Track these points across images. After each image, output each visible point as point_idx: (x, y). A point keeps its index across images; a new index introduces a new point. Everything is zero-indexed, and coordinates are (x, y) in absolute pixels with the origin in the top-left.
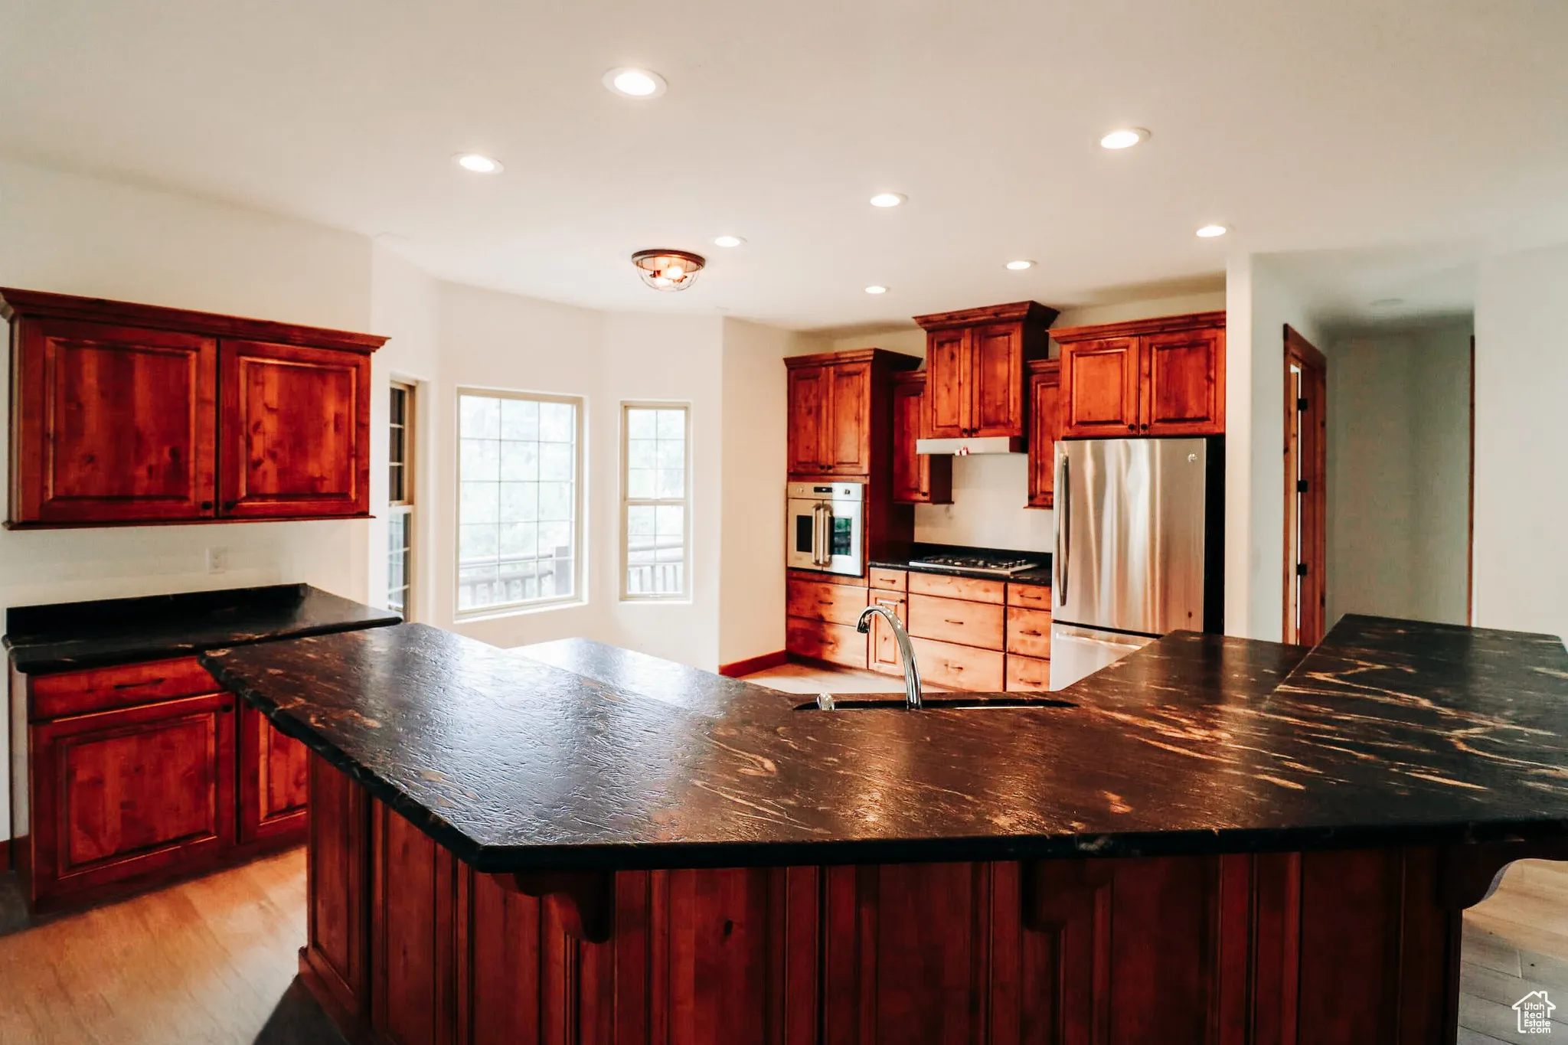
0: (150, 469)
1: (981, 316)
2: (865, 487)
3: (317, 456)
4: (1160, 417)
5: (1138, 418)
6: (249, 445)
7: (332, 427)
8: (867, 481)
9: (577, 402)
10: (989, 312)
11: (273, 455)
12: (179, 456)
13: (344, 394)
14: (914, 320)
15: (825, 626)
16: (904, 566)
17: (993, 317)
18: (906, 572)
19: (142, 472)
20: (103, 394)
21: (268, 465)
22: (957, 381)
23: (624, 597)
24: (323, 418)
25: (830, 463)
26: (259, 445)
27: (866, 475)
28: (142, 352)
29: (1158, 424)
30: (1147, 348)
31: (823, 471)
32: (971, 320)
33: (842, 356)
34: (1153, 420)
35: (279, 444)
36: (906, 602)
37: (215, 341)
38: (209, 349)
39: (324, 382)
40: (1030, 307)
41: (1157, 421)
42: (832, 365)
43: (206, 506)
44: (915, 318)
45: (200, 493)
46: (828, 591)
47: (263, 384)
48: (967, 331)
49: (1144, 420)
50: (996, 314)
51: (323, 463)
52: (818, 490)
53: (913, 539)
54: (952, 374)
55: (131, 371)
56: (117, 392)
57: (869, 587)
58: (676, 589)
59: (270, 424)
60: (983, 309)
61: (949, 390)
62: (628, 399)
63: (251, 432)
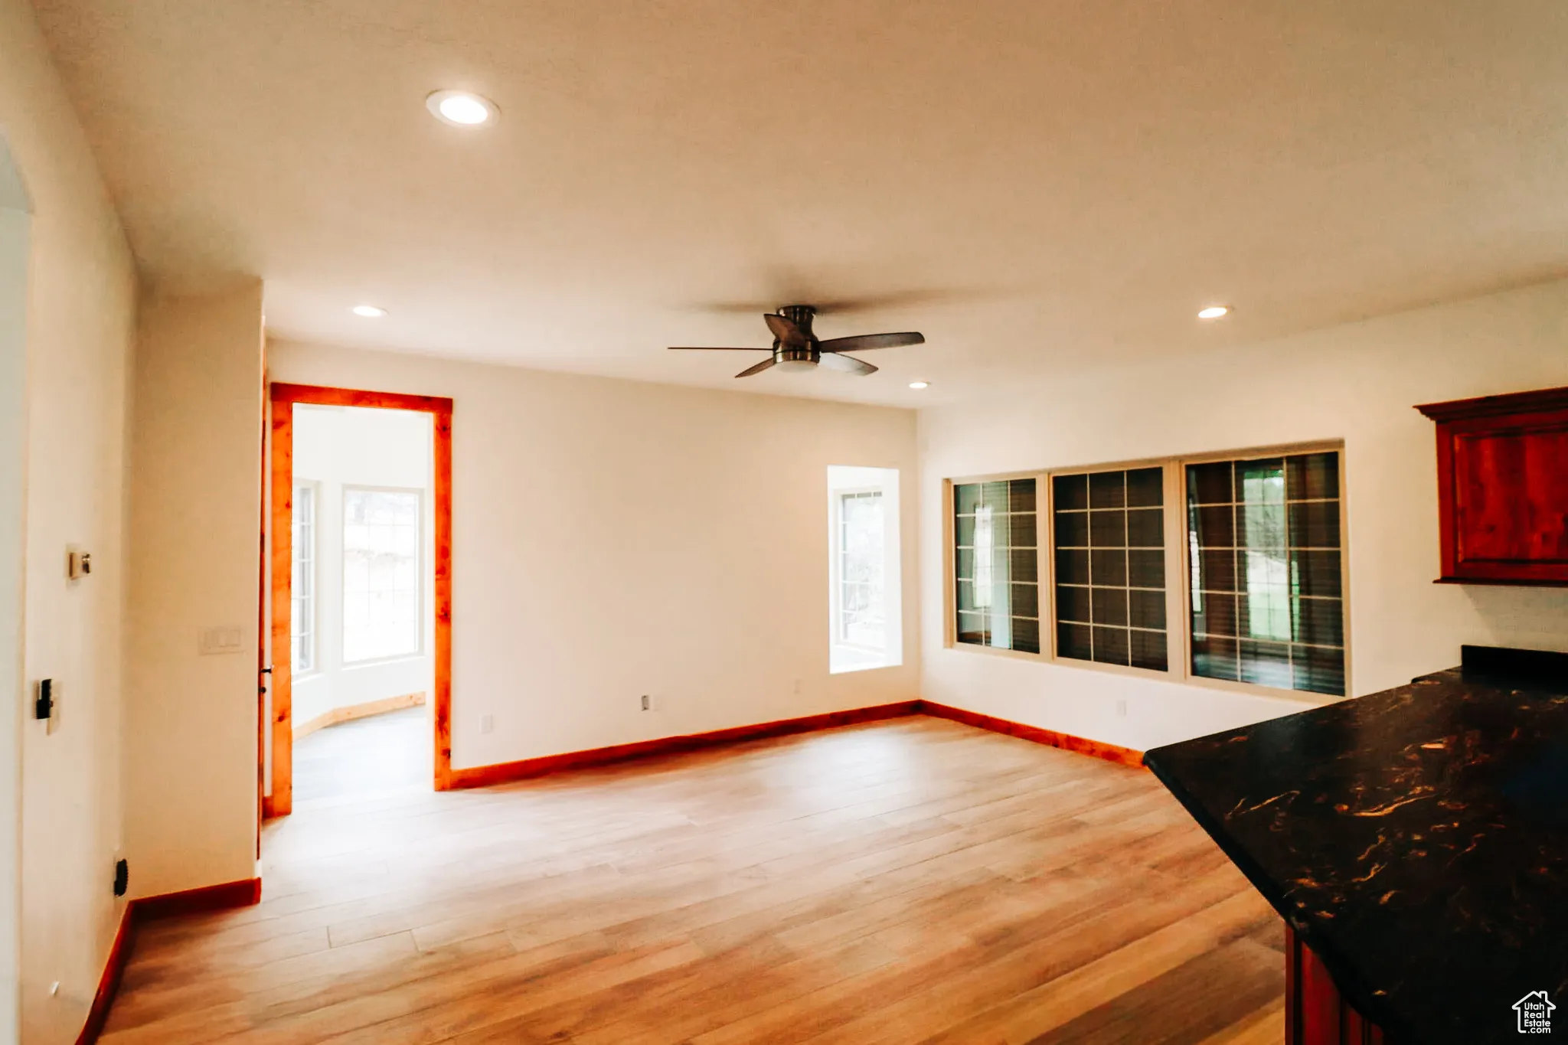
0: (1544, 537)
20: (1500, 475)
55: (1521, 452)
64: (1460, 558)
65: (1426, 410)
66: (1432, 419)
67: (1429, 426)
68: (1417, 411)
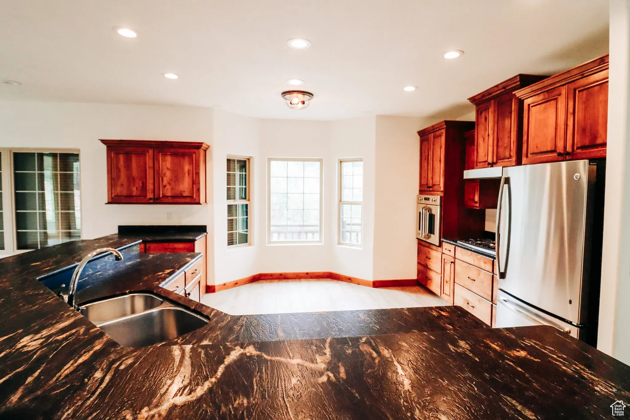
0: (137, 188)
1: (497, 91)
2: (441, 197)
3: (183, 184)
4: (579, 146)
5: (565, 147)
6: (162, 180)
7: (187, 174)
8: (442, 195)
9: (320, 160)
10: (500, 87)
11: (169, 183)
12: (144, 184)
13: (191, 163)
14: (468, 101)
15: (428, 269)
16: (454, 243)
17: (503, 90)
18: (454, 246)
19: (135, 189)
20: (125, 167)
21: (168, 187)
22: (487, 134)
23: (339, 243)
24: (184, 171)
25: (431, 185)
26: (166, 180)
27: (442, 191)
28: (134, 154)
29: (579, 151)
30: (572, 91)
31: (429, 189)
32: (493, 94)
33: (435, 127)
34: (575, 148)
35: (171, 180)
36: (454, 263)
37: (153, 149)
38: (151, 152)
39: (184, 159)
40: (520, 78)
41: (578, 148)
42: (432, 132)
43: (150, 199)
44: (469, 99)
45: (150, 195)
46: (429, 252)
47: (166, 161)
48: (492, 101)
49: (569, 149)
50: (504, 88)
51: (185, 186)
52: (426, 199)
53: (484, 228)
54: (485, 130)
55: (131, 160)
56: (128, 166)
57: (442, 253)
58: (357, 242)
59: (168, 174)
60: (497, 86)
61: (484, 139)
62: (342, 158)
63: (163, 176)
64: (113, 196)
65: (104, 141)
66: (105, 145)
67: (105, 147)
68: (100, 141)
